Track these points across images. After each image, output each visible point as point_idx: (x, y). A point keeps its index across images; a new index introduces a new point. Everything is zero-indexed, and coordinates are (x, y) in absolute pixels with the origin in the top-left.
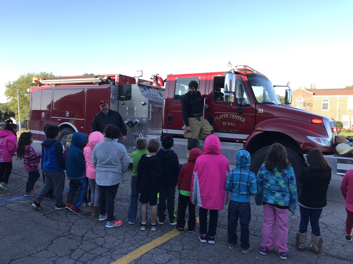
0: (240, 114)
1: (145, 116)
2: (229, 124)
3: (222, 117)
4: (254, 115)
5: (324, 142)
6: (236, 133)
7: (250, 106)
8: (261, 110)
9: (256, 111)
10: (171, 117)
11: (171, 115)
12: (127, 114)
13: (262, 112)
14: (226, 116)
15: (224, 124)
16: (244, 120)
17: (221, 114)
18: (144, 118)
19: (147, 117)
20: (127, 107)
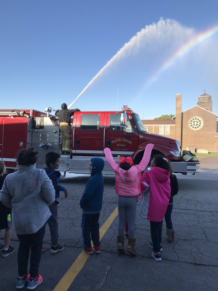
0: (128, 139)
1: (56, 140)
2: (121, 145)
3: (116, 141)
4: (138, 139)
5: (177, 154)
6: (126, 151)
7: (134, 134)
8: (141, 137)
9: (138, 137)
10: (79, 141)
11: (79, 140)
12: (40, 139)
13: (142, 138)
14: (119, 140)
15: (118, 145)
16: (131, 143)
17: (116, 139)
18: (56, 143)
19: (58, 142)
20: (41, 135)
